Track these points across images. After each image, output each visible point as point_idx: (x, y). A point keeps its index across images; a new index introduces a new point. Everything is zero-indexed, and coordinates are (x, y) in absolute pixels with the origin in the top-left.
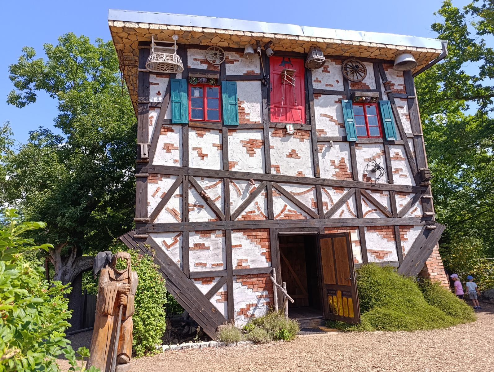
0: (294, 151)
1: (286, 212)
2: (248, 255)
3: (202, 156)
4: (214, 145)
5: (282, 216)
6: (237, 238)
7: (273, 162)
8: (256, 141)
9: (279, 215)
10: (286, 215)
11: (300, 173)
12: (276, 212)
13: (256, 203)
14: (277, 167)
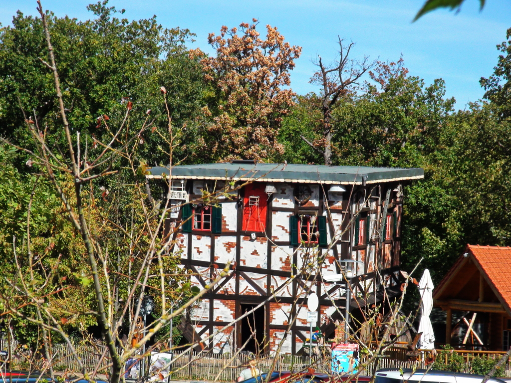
0: (255, 251)
1: (247, 290)
2: (223, 314)
3: (199, 252)
4: (206, 246)
5: (245, 292)
6: (217, 303)
7: (242, 258)
8: (232, 243)
9: (243, 292)
10: (247, 292)
11: (259, 265)
12: (241, 290)
13: (230, 284)
14: (244, 261)
